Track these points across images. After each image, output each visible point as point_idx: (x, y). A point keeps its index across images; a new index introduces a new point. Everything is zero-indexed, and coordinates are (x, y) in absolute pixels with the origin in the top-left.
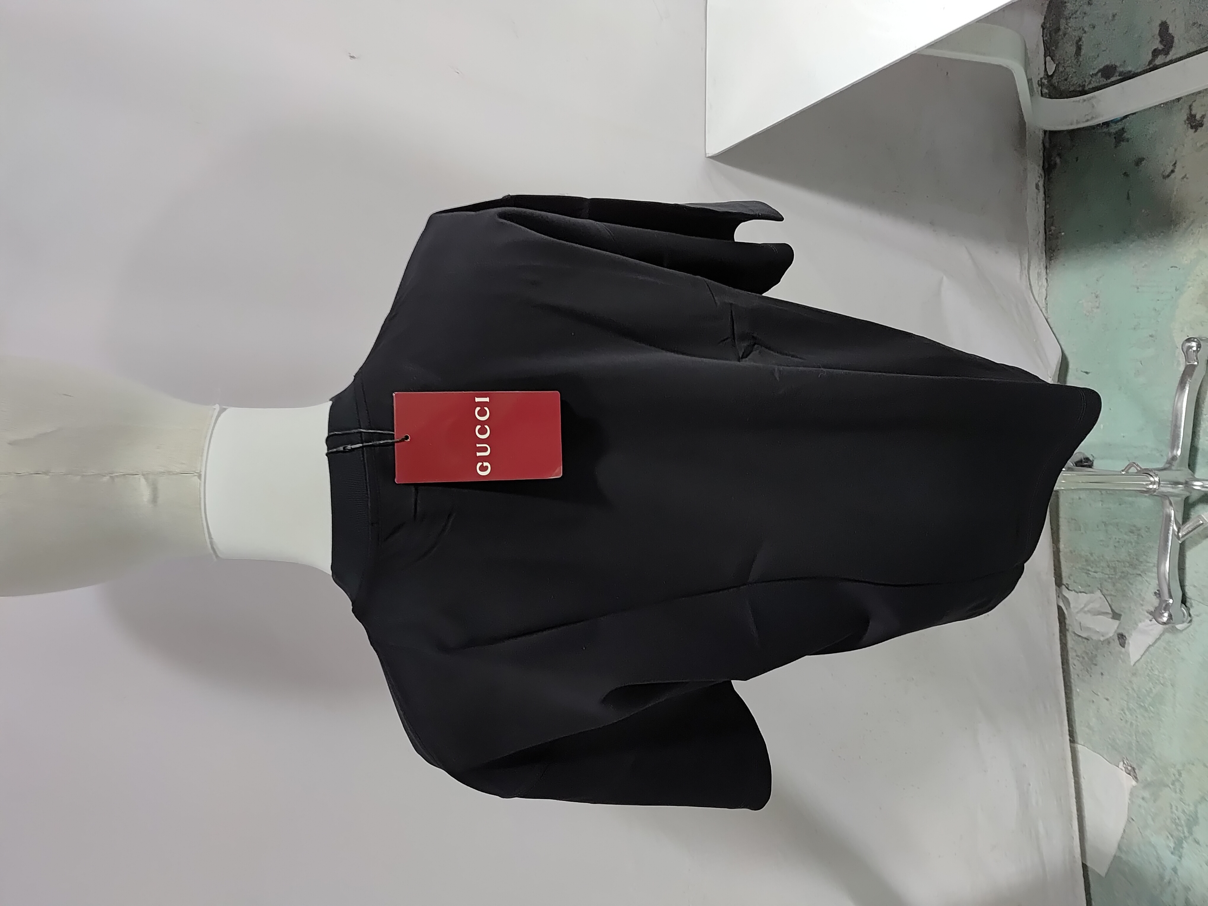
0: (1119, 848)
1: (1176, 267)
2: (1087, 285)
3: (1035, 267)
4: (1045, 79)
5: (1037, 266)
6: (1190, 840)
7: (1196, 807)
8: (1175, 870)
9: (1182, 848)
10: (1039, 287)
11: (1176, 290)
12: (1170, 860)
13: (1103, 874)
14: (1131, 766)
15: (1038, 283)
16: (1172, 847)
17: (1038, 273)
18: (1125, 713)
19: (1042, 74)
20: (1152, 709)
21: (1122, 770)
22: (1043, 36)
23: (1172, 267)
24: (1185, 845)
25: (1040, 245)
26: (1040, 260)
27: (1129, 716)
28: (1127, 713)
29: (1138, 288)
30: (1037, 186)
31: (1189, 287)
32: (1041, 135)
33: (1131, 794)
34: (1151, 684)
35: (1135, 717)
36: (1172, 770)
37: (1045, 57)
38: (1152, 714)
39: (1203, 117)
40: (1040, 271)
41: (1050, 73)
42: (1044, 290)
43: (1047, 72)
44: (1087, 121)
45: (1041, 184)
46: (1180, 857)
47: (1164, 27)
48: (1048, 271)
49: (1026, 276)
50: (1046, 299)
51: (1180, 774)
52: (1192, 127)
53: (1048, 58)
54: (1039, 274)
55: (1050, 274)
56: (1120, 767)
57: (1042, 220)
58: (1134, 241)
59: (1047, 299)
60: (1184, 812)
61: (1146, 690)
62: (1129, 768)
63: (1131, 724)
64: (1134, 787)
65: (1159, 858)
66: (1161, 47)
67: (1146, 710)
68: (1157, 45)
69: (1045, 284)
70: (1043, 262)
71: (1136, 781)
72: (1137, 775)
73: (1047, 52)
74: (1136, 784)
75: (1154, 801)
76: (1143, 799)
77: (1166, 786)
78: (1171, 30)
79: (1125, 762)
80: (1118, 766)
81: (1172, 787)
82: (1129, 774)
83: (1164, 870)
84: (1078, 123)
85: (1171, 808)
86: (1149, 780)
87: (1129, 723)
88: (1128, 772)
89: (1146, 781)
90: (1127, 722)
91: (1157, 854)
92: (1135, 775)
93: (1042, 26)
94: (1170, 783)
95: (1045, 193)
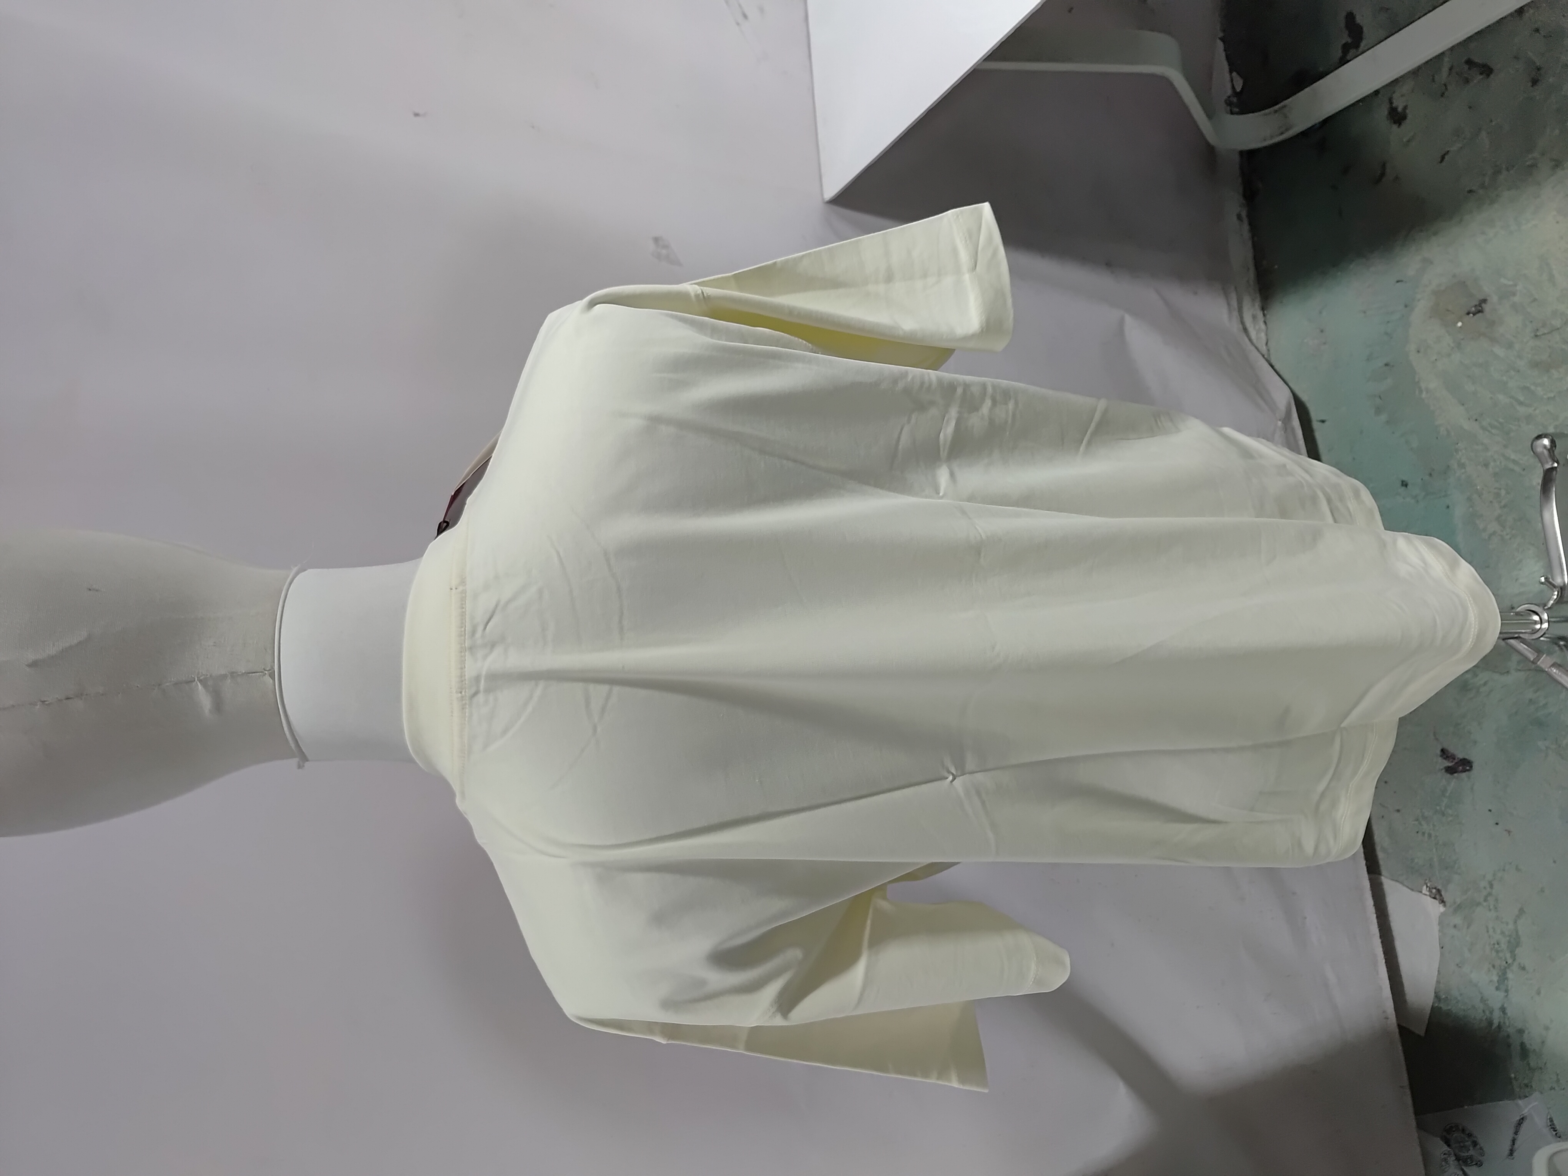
0: (1437, 996)
1: (1402, 281)
2: (1309, 320)
3: (1248, 309)
4: (1234, 98)
5: (1251, 309)
6: (1515, 967)
7: (1515, 922)
8: (1503, 1010)
9: (1507, 979)
10: (1257, 331)
11: (1406, 306)
12: (1496, 999)
13: (1422, 1033)
14: (1435, 888)
15: (1255, 327)
16: (1496, 981)
17: (1253, 315)
18: (1420, 824)
19: (1229, 92)
20: (1450, 812)
21: (1426, 895)
22: (1225, 51)
23: (1397, 281)
24: (1510, 975)
25: (1251, 281)
26: (1253, 300)
27: (1425, 826)
28: (1423, 823)
29: (1365, 313)
30: (1239, 217)
31: (1419, 300)
32: (1237, 158)
33: (1440, 923)
34: (1444, 780)
35: (1431, 826)
36: (1483, 884)
37: (1231, 72)
38: (1451, 818)
39: (1405, 108)
40: (1255, 314)
41: (1238, 89)
42: (1263, 335)
43: (1235, 90)
44: (1282, 133)
45: (1244, 214)
46: (1507, 991)
47: (1350, 18)
48: (1265, 312)
49: (1237, 318)
50: (1267, 344)
51: (1491, 886)
52: (1395, 123)
53: (1234, 74)
54: (1254, 317)
55: (1268, 316)
56: (1423, 892)
57: (1250, 254)
58: (1352, 262)
60: (1502, 933)
61: (1440, 790)
62: (1434, 891)
63: (1430, 835)
64: (1442, 913)
65: (1483, 1000)
66: (1350, 40)
67: (1443, 814)
68: (1346, 39)
69: (1263, 326)
70: (1258, 304)
71: (1443, 906)
72: (1443, 898)
73: (1233, 67)
74: (1444, 909)
75: (1468, 928)
76: (1455, 926)
77: (1479, 904)
78: (1359, 19)
79: (1428, 885)
80: (1421, 892)
81: (1485, 904)
82: (1435, 898)
83: (1491, 1012)
84: (1272, 137)
85: (1488, 932)
86: (1458, 901)
87: (1426, 835)
88: (1433, 896)
89: (1455, 903)
90: (1424, 834)
91: (1481, 993)
92: (1441, 898)
93: (1222, 39)
94: (1482, 900)
95: (1250, 224)
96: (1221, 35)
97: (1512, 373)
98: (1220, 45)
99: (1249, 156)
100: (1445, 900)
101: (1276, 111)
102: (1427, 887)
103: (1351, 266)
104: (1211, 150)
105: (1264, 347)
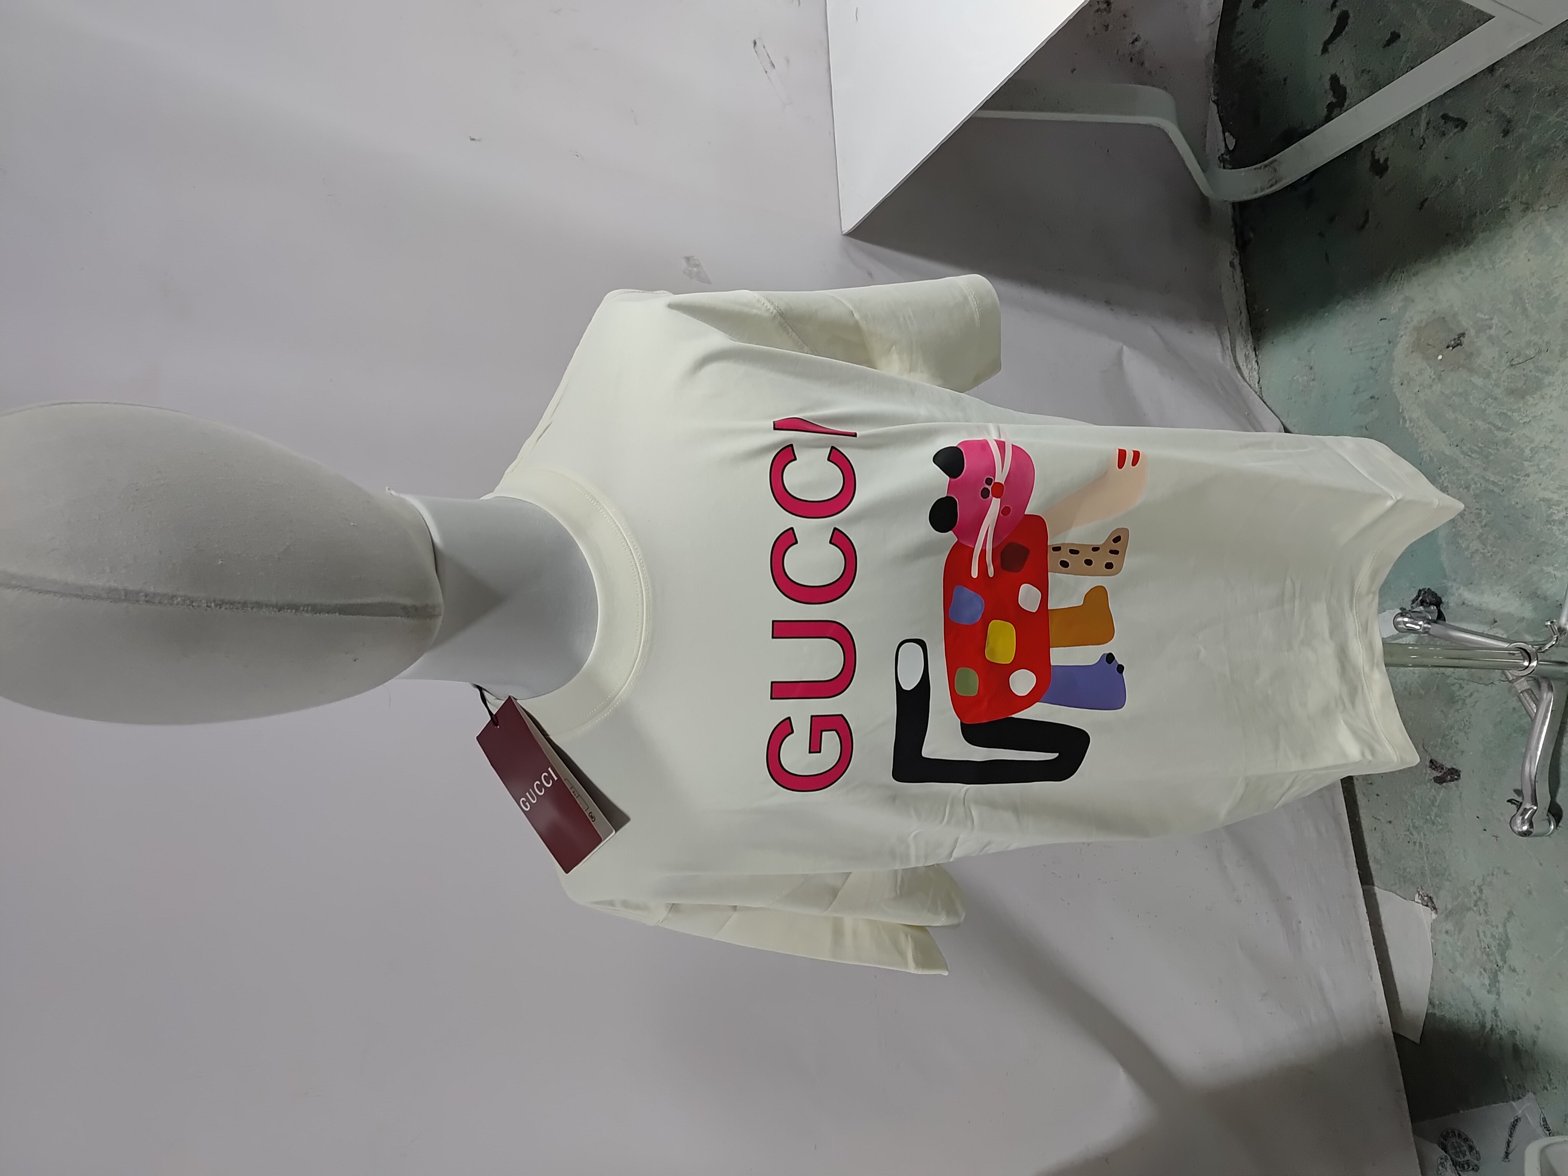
0: (1431, 1002)
1: (1386, 319)
2: (1299, 359)
3: (1241, 349)
4: (1227, 155)
5: (1244, 350)
6: (1505, 970)
7: (1505, 926)
8: (1495, 1012)
9: (1498, 981)
10: (1249, 369)
11: (1390, 342)
12: (1488, 1001)
13: (1418, 1041)
14: (1427, 896)
15: (1247, 366)
16: (1487, 984)
17: (1245, 355)
18: (1411, 834)
19: (1223, 150)
20: (1440, 820)
21: (1419, 903)
22: (1218, 113)
23: (1381, 320)
24: (1501, 977)
25: (1244, 324)
26: (1245, 341)
27: (1416, 835)
28: (1414, 832)
29: (1351, 350)
30: (1232, 264)
31: (1402, 336)
32: (1230, 209)
33: (1433, 929)
34: (1433, 790)
35: (1422, 835)
36: (1473, 889)
37: (1224, 133)
38: (1441, 827)
39: (1386, 160)
40: (1247, 353)
41: (1231, 148)
42: (1255, 373)
43: (1228, 148)
44: (1272, 186)
45: (1236, 262)
46: (1498, 994)
47: (1335, 79)
48: (1257, 353)
49: (1230, 356)
50: (1259, 383)
51: (1481, 891)
52: (1377, 174)
53: (1227, 134)
54: (1247, 357)
55: (1260, 356)
56: (1416, 900)
57: (1243, 300)
58: (1338, 303)
59: (1260, 382)
60: (1493, 936)
61: (1430, 799)
62: (1426, 898)
63: (1421, 845)
64: (1433, 920)
65: (1476, 1004)
66: (1334, 100)
67: (1433, 823)
68: (1330, 98)
69: (1255, 366)
70: (1250, 345)
71: (1435, 913)
72: (1435, 905)
73: (1225, 128)
74: (1437, 916)
75: (1459, 933)
76: (1447, 932)
77: (1469, 909)
78: (1342, 81)
79: (1421, 893)
80: (1414, 901)
81: (1475, 909)
82: (1427, 906)
83: (1483, 1016)
84: (1262, 190)
85: (1478, 936)
86: (1449, 907)
87: (1417, 844)
88: (1426, 904)
89: (1446, 909)
90: (1415, 843)
91: (1473, 997)
92: (1433, 905)
93: (1216, 102)
94: (1472, 905)
95: (1242, 271)
96: (1214, 98)
97: (1490, 400)
98: (1214, 108)
99: (1241, 208)
100: (1436, 907)
101: (1266, 166)
102: (1419, 894)
103: (1338, 307)
104: (1204, 200)
105: (1257, 385)
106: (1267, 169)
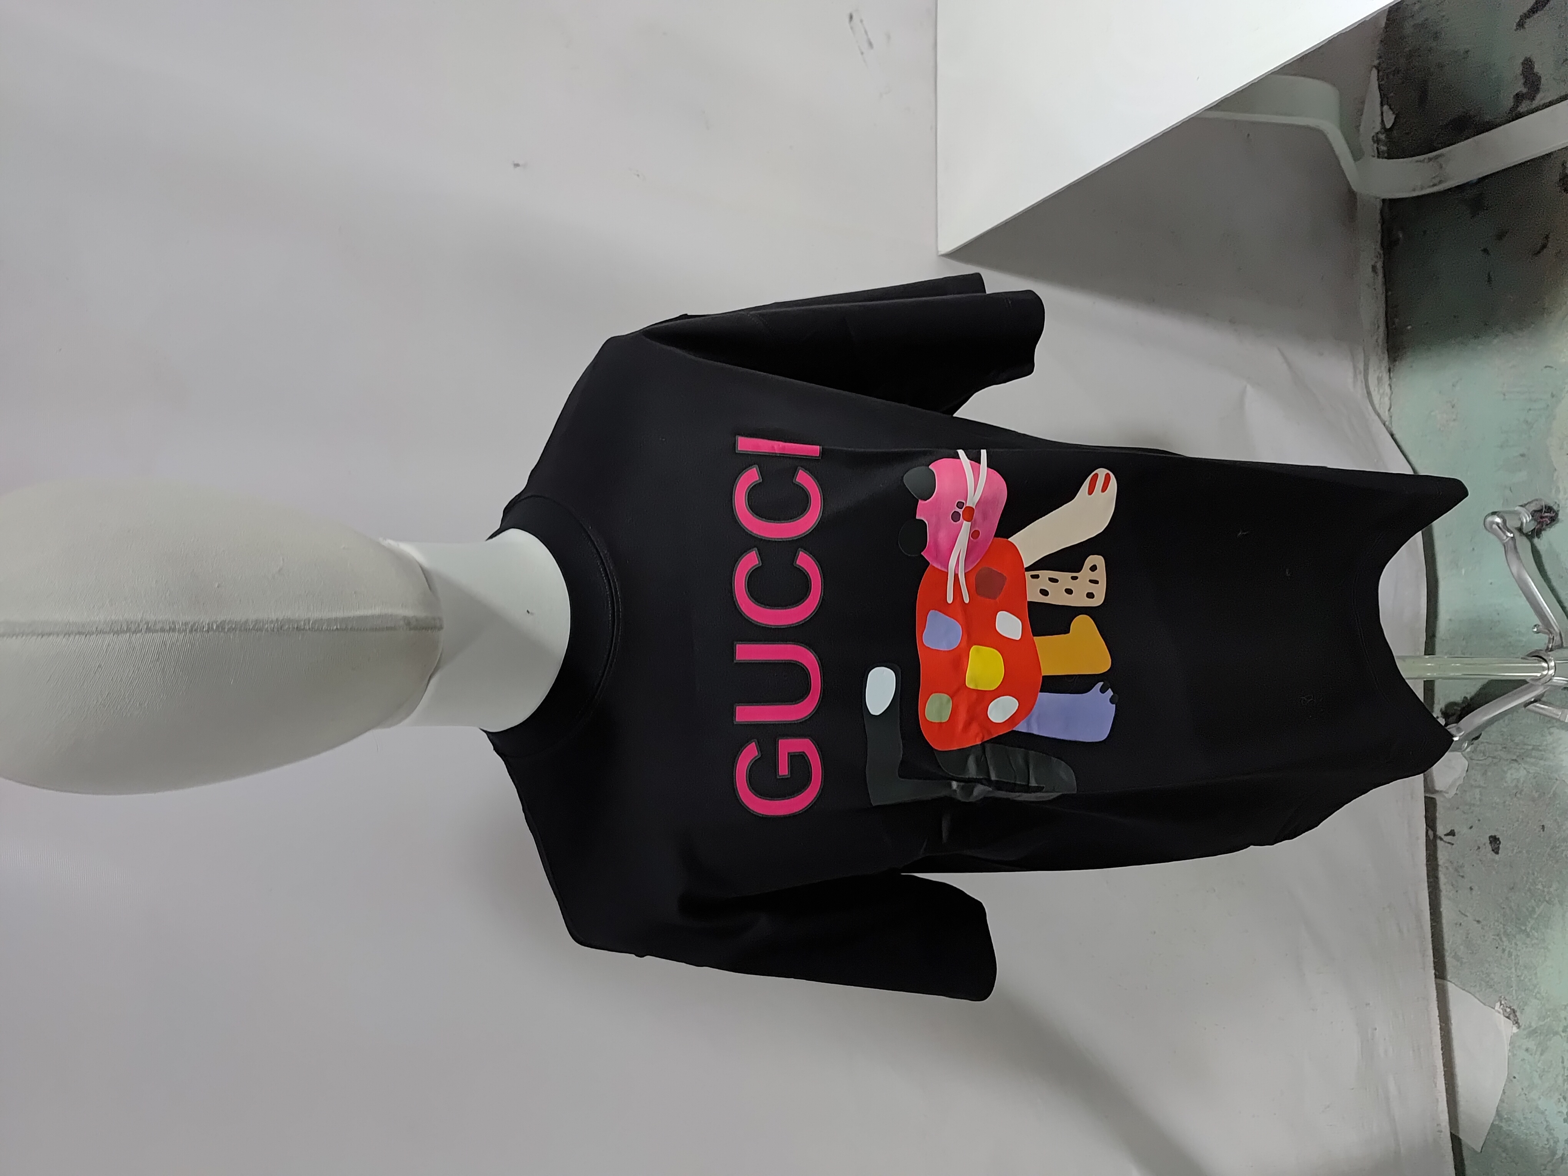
0: (1498, 1114)
1: (1552, 367)
2: (1440, 392)
3: (1374, 371)
4: (1382, 134)
5: (1378, 370)
10: (1381, 396)
11: (1553, 396)
13: (1479, 1148)
14: (1510, 1008)
15: (1379, 390)
16: (1565, 1113)
17: (1378, 378)
18: (1501, 939)
19: (1378, 128)
20: (1536, 934)
21: (1499, 1013)
22: (1378, 80)
23: (1546, 367)
25: (1380, 341)
26: (1380, 361)
27: (1506, 943)
28: (1504, 939)
29: (1504, 395)
30: (1374, 268)
32: (1379, 205)
33: (1511, 1043)
34: (1533, 901)
35: (1513, 945)
36: (1563, 1013)
37: (1382, 105)
38: (1536, 941)
40: (1380, 375)
41: (1388, 126)
42: (1386, 399)
43: (1384, 124)
44: (1434, 185)
45: (1379, 265)
47: (1528, 64)
48: (1392, 374)
49: (1362, 382)
50: (1389, 410)
52: (1566, 192)
53: (1386, 107)
54: (1379, 380)
55: (1395, 380)
56: (1496, 1008)
57: (1382, 311)
58: (1497, 336)
59: (1391, 410)
61: (1527, 909)
62: (1508, 1010)
63: (1510, 954)
64: (1514, 1034)
65: (1548, 1128)
66: (1525, 90)
67: (1528, 936)
68: (1520, 88)
69: (1388, 390)
70: (1385, 364)
71: (1517, 1027)
72: (1518, 1019)
73: (1384, 99)
74: (1518, 1030)
75: (1541, 1054)
76: (1527, 1050)
77: (1556, 1033)
78: (1537, 68)
79: (1503, 1003)
80: (1494, 1008)
81: (1563, 1034)
82: (1508, 1018)
83: (1556, 1142)
84: (1422, 188)
85: (1563, 1062)
86: (1534, 1025)
87: (1506, 952)
88: (1507, 1015)
89: (1530, 1026)
90: (1504, 950)
91: (1547, 1121)
92: (1516, 1018)
93: (1376, 66)
94: (1561, 1029)
95: (1385, 276)
96: (1376, 62)
98: (1374, 72)
99: (1392, 205)
100: (1519, 1021)
101: (1430, 159)
102: (1501, 1004)
103: (1496, 341)
104: (1352, 195)
105: (1387, 412)
106: (1431, 163)
